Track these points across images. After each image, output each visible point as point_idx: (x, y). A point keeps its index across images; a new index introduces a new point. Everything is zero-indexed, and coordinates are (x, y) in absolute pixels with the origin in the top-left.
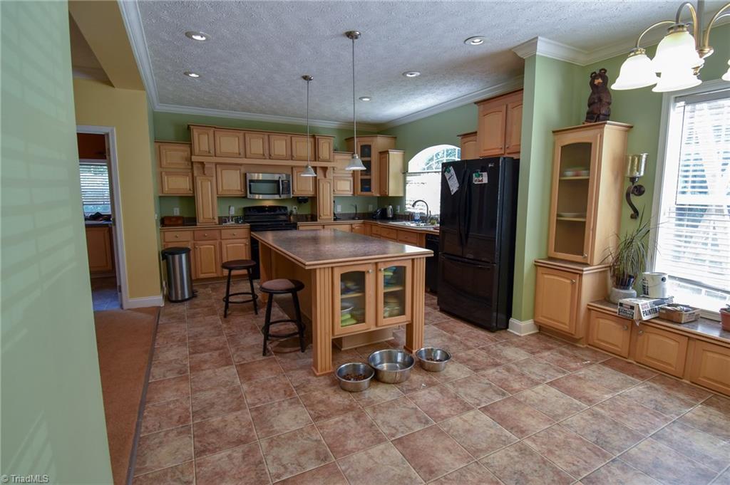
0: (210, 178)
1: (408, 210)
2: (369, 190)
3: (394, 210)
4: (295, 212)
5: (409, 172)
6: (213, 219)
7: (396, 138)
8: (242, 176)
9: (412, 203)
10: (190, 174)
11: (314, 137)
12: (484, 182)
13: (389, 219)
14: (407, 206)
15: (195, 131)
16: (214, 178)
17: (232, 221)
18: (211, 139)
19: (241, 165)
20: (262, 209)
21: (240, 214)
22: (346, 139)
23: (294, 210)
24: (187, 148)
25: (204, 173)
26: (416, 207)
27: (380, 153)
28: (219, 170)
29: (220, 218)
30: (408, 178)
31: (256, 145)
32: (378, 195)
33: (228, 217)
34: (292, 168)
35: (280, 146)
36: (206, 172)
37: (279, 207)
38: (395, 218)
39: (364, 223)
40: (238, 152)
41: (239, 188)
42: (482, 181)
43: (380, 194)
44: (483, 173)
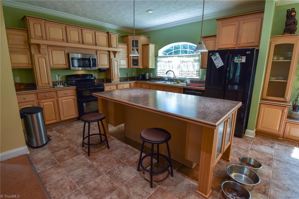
0: (44, 56)
1: (159, 75)
2: (137, 65)
3: (149, 75)
4: (97, 77)
5: (159, 56)
6: (49, 84)
7: (149, 37)
8: (66, 55)
9: (166, 72)
10: (28, 53)
11: (108, 33)
12: (243, 62)
13: (147, 80)
14: (158, 73)
15: (30, 21)
16: (47, 56)
17: (61, 84)
18: (43, 28)
19: (65, 47)
20: (77, 76)
21: (64, 79)
22: (121, 37)
23: (96, 76)
24: (24, 34)
25: (40, 53)
26: (168, 74)
27: (143, 45)
28: (50, 50)
29: (53, 83)
30: (159, 59)
31: (74, 35)
32: (142, 68)
33: (58, 82)
34: (96, 51)
35: (88, 36)
36: (41, 52)
37: (88, 75)
38: (150, 79)
39: (136, 83)
40: (62, 38)
41: (65, 63)
42: (241, 61)
43: (143, 67)
44: (243, 57)
